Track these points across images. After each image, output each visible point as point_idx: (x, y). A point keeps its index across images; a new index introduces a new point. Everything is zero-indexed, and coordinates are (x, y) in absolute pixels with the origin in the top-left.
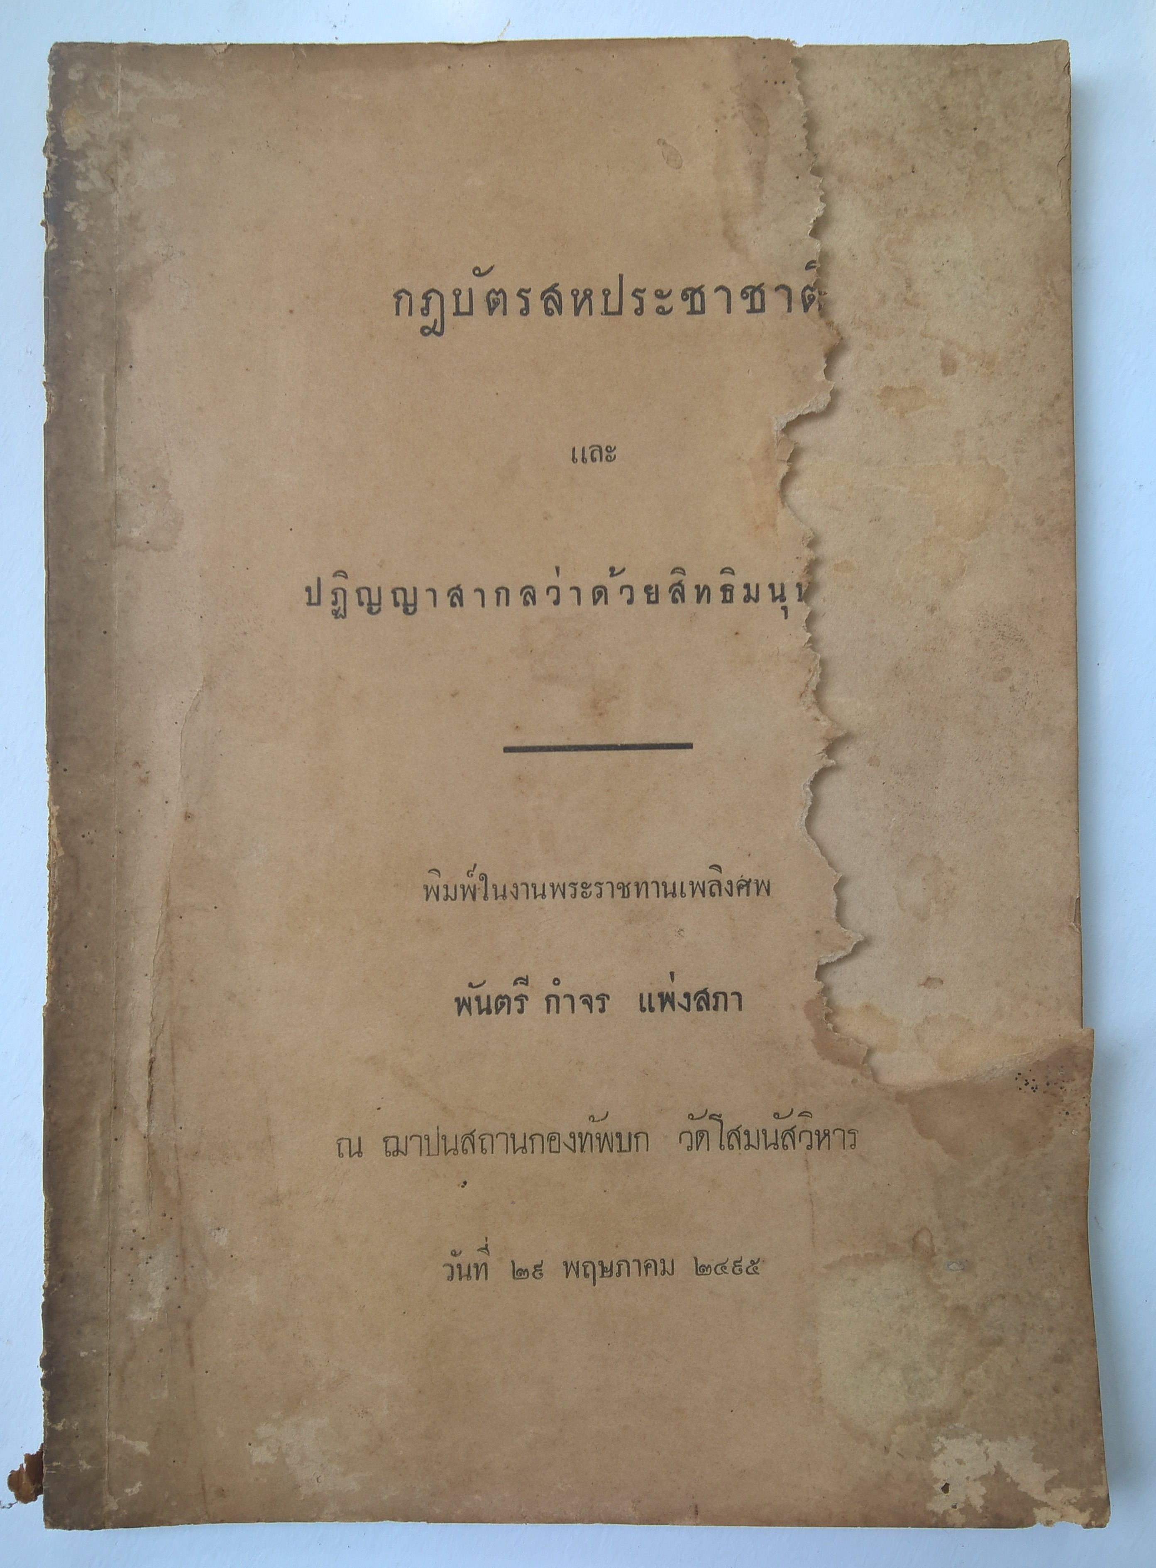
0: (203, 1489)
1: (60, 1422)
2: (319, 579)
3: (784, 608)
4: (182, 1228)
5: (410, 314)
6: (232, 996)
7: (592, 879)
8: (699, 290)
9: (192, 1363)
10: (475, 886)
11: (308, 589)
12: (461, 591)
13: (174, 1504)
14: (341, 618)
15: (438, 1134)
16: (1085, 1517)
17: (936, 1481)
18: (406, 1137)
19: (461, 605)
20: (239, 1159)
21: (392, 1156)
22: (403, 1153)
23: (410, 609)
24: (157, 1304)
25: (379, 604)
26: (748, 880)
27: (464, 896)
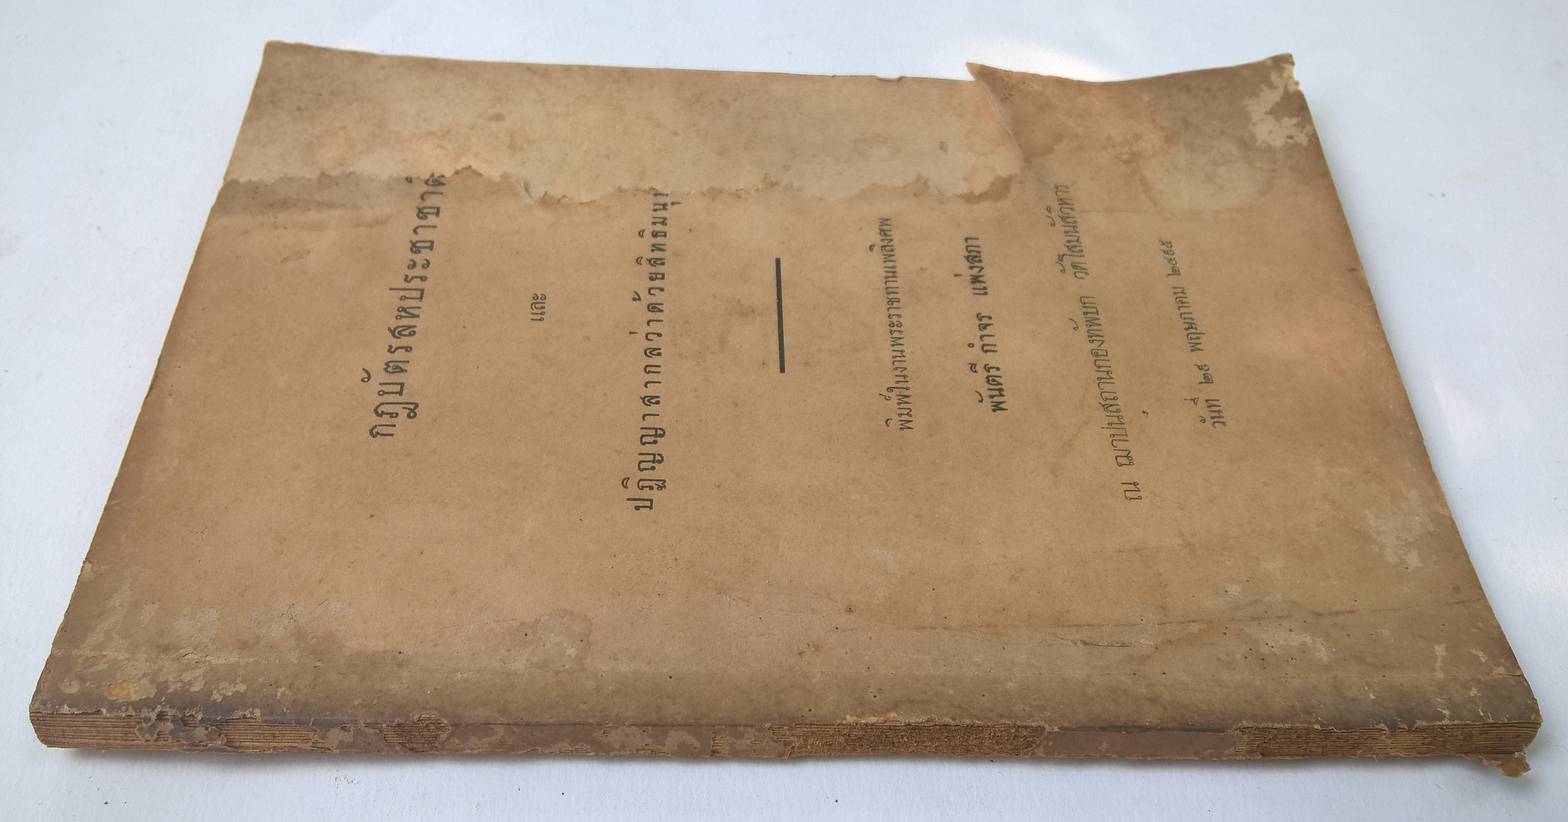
0: (1459, 603)
1: (1442, 712)
2: (628, 499)
3: (673, 204)
4: (1233, 619)
5: (394, 426)
6: (1013, 578)
7: (887, 321)
8: (414, 244)
9: (1352, 612)
10: (898, 395)
11: (637, 508)
12: (646, 397)
13: (1481, 625)
14: (665, 484)
15: (1108, 428)
16: (1287, 66)
17: (1287, 143)
18: (1115, 450)
19: (658, 397)
20: (1160, 574)
21: (1133, 461)
22: (1128, 454)
23: (660, 433)
24: (1308, 640)
25: (654, 455)
26: (880, 231)
27: (906, 403)
